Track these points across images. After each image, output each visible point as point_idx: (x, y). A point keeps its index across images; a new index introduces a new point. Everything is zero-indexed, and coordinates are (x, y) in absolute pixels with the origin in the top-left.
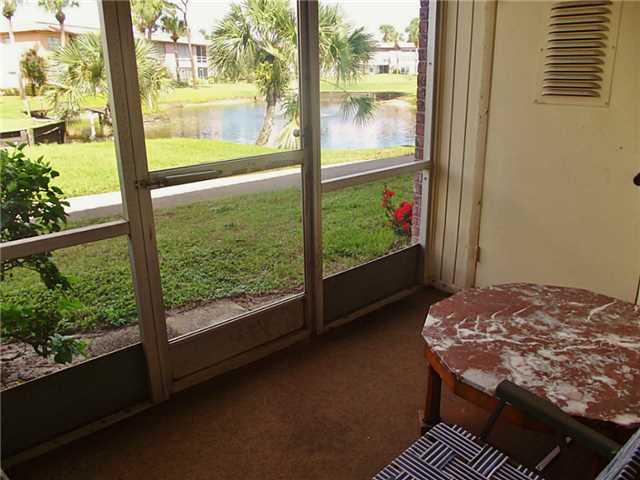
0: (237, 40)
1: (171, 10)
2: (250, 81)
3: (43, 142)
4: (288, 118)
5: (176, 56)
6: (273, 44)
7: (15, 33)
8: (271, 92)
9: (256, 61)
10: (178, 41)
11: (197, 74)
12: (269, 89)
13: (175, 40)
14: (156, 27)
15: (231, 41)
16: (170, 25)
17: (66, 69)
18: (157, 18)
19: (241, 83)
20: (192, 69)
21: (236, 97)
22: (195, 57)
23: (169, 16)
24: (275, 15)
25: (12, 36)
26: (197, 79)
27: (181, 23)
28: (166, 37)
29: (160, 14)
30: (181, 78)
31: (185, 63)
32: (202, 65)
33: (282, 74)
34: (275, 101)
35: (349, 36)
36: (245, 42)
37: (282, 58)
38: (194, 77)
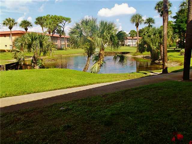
0: (78, 35)
1: (59, 27)
2: (82, 48)
3: (10, 69)
4: (95, 61)
5: (61, 41)
6: (90, 37)
7: (12, 34)
8: (89, 53)
9: (84, 42)
10: (61, 36)
11: (67, 46)
12: (89, 51)
13: (60, 36)
14: (55, 32)
15: (76, 36)
16: (59, 32)
17: (20, 44)
18: (55, 30)
19: (80, 49)
20: (65, 45)
21: (78, 53)
22: (66, 41)
23: (59, 29)
24: (91, 27)
25: (11, 35)
26: (67, 47)
27: (62, 31)
28: (58, 35)
29: (56, 29)
30: (62, 47)
31: (63, 43)
32: (68, 43)
33: (93, 47)
34: (90, 56)
35: (116, 34)
36: (80, 36)
37: (93, 41)
38: (66, 47)
